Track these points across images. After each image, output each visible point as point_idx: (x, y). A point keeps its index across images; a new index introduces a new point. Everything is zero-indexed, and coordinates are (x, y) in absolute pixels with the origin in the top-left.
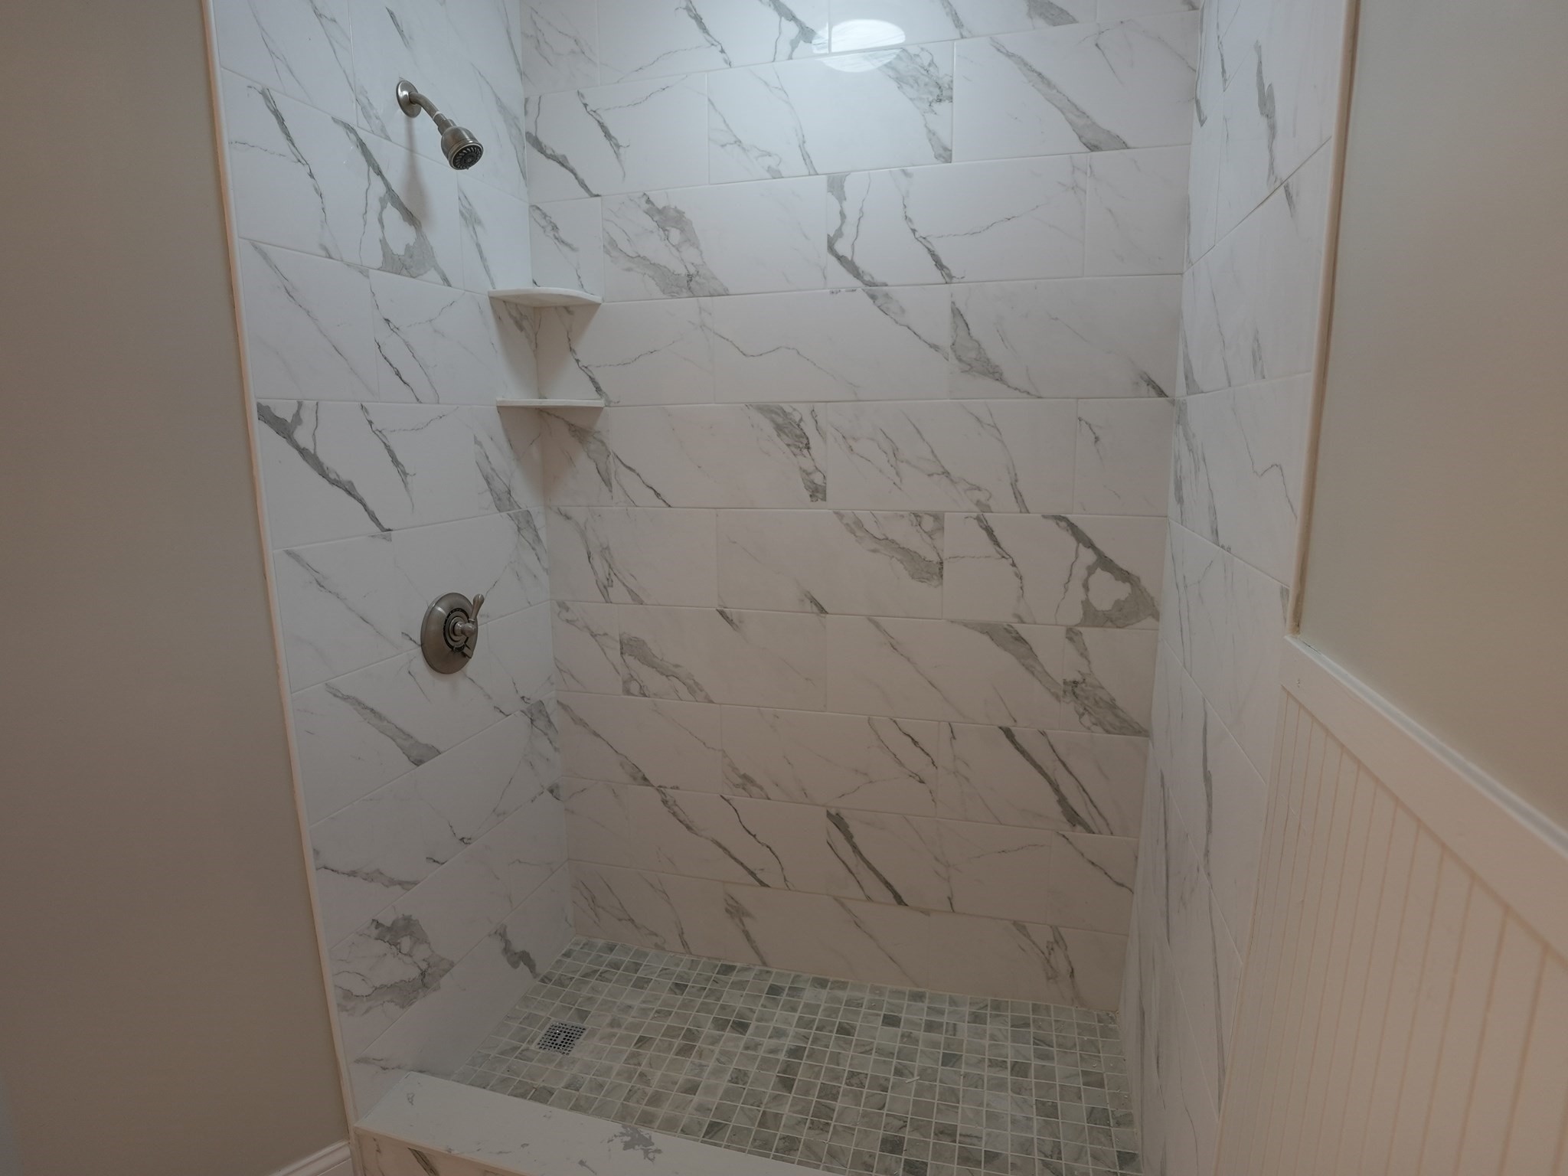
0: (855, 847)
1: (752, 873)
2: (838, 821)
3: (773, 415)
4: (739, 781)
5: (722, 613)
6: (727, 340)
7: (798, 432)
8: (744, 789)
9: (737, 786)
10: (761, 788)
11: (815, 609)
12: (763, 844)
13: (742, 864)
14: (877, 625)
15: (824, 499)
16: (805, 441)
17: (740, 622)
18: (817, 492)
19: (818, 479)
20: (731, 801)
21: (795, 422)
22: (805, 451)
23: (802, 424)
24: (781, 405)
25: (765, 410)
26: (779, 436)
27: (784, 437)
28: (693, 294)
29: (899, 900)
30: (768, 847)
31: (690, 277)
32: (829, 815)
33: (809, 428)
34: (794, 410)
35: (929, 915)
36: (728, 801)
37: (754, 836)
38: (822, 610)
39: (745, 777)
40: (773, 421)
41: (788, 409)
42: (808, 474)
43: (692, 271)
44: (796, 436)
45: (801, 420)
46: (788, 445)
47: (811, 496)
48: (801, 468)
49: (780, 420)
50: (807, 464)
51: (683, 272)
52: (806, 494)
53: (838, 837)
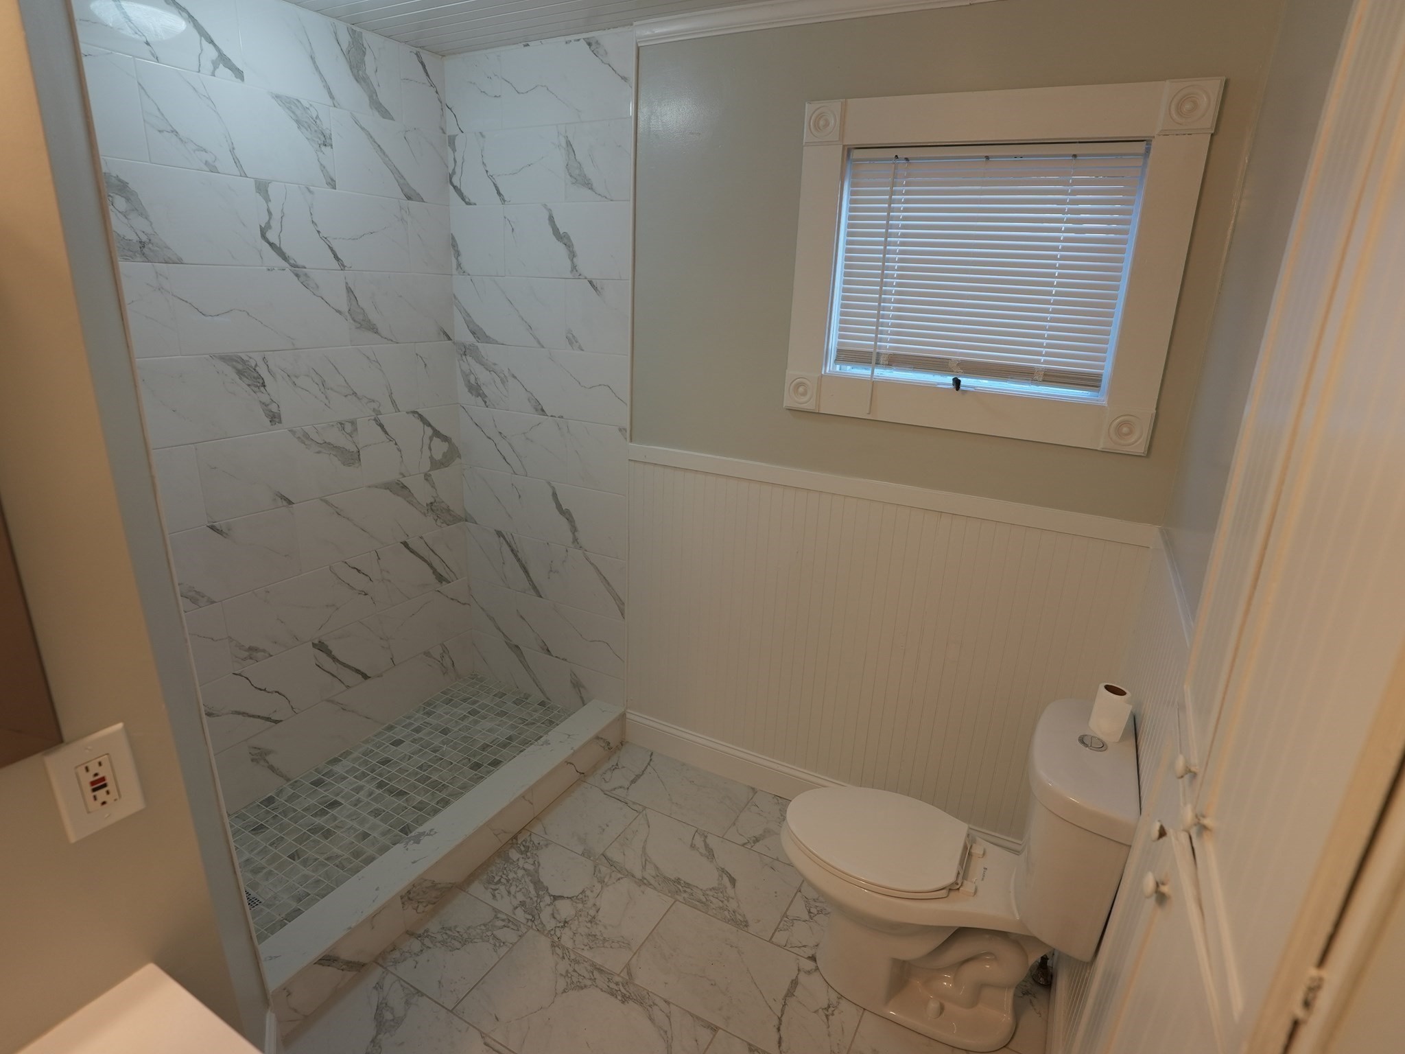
0: (335, 659)
1: (268, 719)
2: (321, 646)
3: (234, 363)
4: (246, 654)
5: (212, 528)
6: (186, 302)
7: (256, 375)
8: (251, 658)
9: (244, 659)
10: (264, 651)
11: (285, 503)
12: (272, 693)
13: (259, 717)
14: (326, 502)
15: (280, 422)
16: (261, 381)
17: (229, 530)
18: (274, 418)
19: (274, 408)
20: (242, 674)
21: (252, 367)
22: (262, 389)
23: (257, 369)
24: (239, 354)
25: (226, 359)
26: (240, 379)
27: (245, 379)
28: (147, 259)
29: (365, 677)
30: (276, 692)
31: (142, 245)
32: (314, 645)
33: (263, 371)
34: (250, 358)
35: (382, 676)
36: (240, 675)
37: (265, 690)
38: (290, 502)
39: (250, 649)
40: (234, 367)
41: (245, 358)
42: (267, 405)
43: (144, 238)
44: (254, 378)
45: (256, 365)
46: (249, 385)
47: (271, 421)
48: (260, 401)
49: (240, 367)
50: (265, 398)
51: (134, 238)
52: (267, 420)
53: (322, 657)
